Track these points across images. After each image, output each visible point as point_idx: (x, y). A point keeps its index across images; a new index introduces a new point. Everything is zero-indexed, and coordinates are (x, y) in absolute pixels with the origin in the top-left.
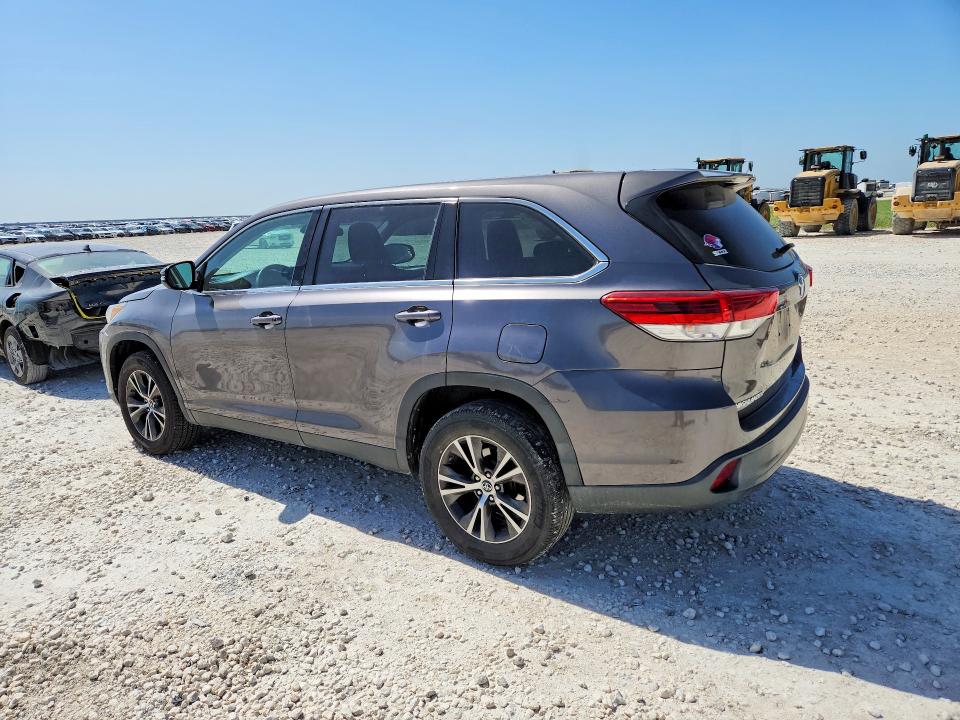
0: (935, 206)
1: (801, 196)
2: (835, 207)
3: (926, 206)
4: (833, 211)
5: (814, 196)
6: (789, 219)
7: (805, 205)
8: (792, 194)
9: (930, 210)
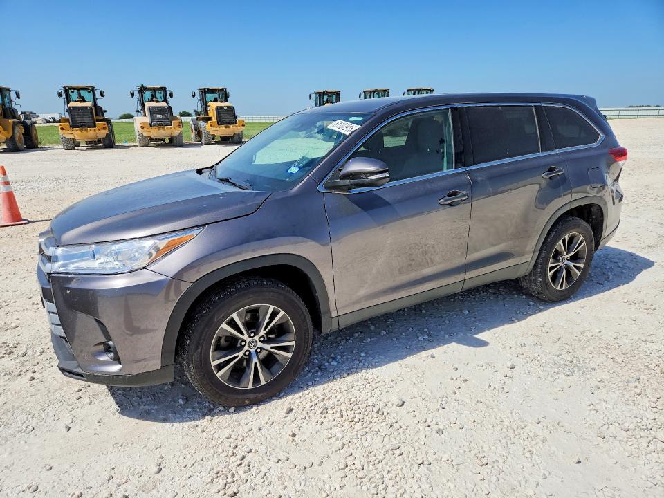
0: (164, 129)
1: (78, 120)
2: (104, 128)
3: (159, 129)
4: (103, 131)
5: (88, 120)
6: (72, 137)
7: (83, 127)
8: (72, 118)
9: (161, 131)
